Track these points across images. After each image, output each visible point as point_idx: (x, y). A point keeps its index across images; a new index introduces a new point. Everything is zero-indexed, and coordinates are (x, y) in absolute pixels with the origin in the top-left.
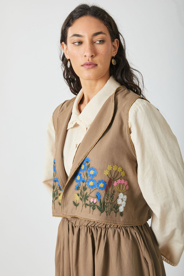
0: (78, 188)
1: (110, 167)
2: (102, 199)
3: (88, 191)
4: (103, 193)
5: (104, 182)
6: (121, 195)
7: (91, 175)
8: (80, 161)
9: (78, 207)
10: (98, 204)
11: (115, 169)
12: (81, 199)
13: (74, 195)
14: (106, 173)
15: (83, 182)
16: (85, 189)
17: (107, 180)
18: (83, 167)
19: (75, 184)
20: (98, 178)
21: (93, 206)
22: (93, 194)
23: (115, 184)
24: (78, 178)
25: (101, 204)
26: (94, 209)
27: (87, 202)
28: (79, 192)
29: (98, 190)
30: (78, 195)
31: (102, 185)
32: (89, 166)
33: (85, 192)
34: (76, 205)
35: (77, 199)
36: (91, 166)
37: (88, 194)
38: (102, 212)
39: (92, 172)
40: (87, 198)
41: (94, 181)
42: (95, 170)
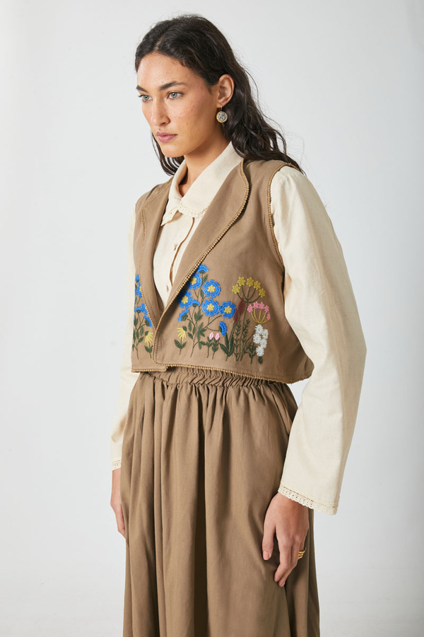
0: (184, 317)
1: (241, 281)
2: (229, 333)
3: (205, 320)
4: (230, 323)
5: (232, 306)
6: (259, 328)
7: (209, 294)
8: (190, 270)
9: (184, 350)
10: (223, 342)
11: (249, 284)
12: (190, 336)
13: (177, 330)
14: (236, 289)
15: (195, 305)
16: (198, 317)
17: (237, 301)
18: (194, 282)
19: (180, 311)
20: (221, 299)
21: (214, 345)
22: (215, 325)
23: (250, 309)
24: (185, 300)
25: (227, 342)
26: (215, 350)
27: (204, 339)
28: (186, 323)
29: (221, 319)
30: (185, 328)
31: (228, 310)
32: (206, 278)
33: (199, 323)
34: (180, 345)
35: (182, 335)
36: (210, 279)
37: (205, 325)
38: (229, 354)
39: (211, 289)
40: (202, 332)
41: (216, 303)
42: (216, 284)
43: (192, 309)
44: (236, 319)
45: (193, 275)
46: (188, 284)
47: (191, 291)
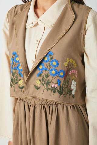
0: (40, 75)
1: (68, 60)
2: (61, 84)
3: (50, 78)
4: (62, 80)
5: (64, 72)
7: (53, 66)
9: (39, 90)
10: (58, 89)
11: (71, 62)
12: (42, 84)
13: (36, 81)
14: (66, 64)
15: (46, 70)
16: (47, 76)
17: (66, 69)
18: (46, 59)
19: (38, 72)
20: (59, 68)
21: (54, 90)
22: (55, 81)
23: (70, 73)
24: (41, 67)
25: (60, 89)
26: (54, 92)
27: (50, 87)
28: (41, 78)
29: (58, 78)
30: (40, 80)
31: (62, 74)
32: (52, 58)
33: (48, 79)
34: (38, 88)
35: (39, 83)
36: (54, 59)
37: (50, 80)
38: (61, 94)
39: (55, 63)
40: (48, 83)
41: (56, 70)
42: (57, 62)
43: (44, 72)
44: (65, 78)
45: (46, 56)
46: (43, 60)
47: (44, 63)
